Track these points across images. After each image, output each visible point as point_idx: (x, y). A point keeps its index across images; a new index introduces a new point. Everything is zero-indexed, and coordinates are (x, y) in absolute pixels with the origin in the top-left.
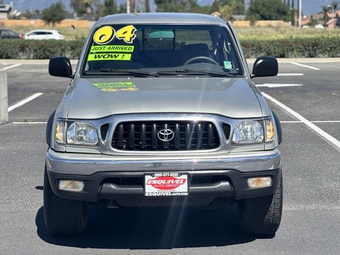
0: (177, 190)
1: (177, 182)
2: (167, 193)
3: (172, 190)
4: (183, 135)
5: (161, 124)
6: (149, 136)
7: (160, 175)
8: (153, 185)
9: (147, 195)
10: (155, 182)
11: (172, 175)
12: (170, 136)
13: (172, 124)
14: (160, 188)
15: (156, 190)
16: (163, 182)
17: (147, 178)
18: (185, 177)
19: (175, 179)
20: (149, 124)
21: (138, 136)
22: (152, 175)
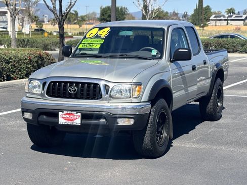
0: (75, 121)
1: (75, 117)
2: (70, 123)
3: (73, 122)
4: (82, 91)
5: (71, 83)
6: (64, 90)
7: (67, 112)
8: (63, 118)
9: (60, 123)
10: (64, 116)
11: (73, 112)
12: (75, 91)
13: (77, 83)
14: (66, 120)
15: (64, 121)
16: (68, 116)
17: (60, 113)
18: (79, 114)
19: (74, 115)
20: (66, 83)
21: (59, 89)
22: (62, 112)
